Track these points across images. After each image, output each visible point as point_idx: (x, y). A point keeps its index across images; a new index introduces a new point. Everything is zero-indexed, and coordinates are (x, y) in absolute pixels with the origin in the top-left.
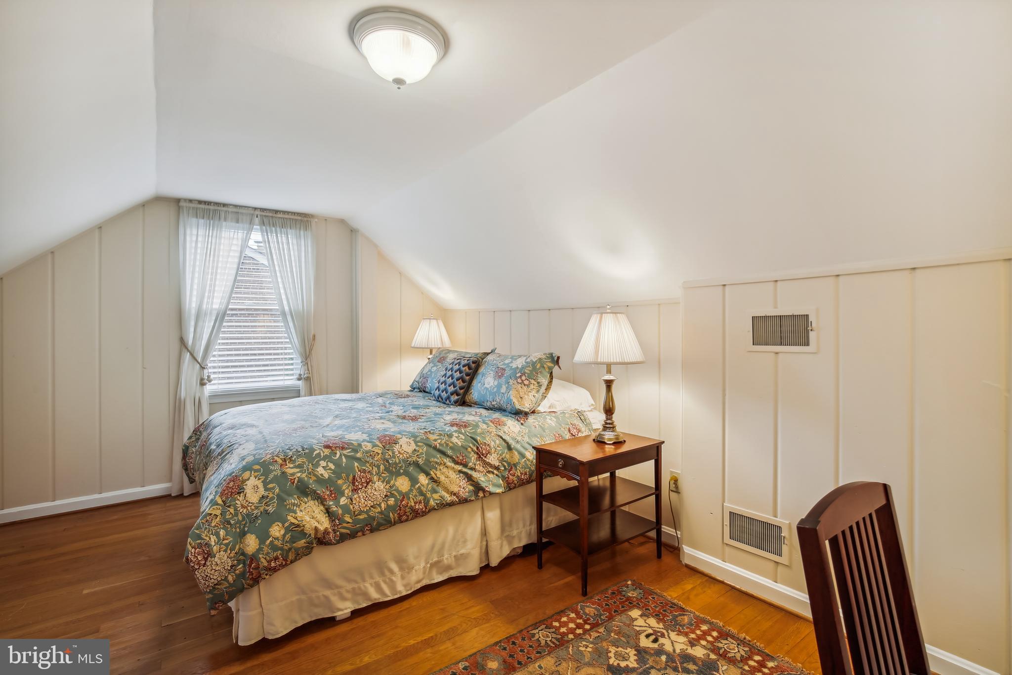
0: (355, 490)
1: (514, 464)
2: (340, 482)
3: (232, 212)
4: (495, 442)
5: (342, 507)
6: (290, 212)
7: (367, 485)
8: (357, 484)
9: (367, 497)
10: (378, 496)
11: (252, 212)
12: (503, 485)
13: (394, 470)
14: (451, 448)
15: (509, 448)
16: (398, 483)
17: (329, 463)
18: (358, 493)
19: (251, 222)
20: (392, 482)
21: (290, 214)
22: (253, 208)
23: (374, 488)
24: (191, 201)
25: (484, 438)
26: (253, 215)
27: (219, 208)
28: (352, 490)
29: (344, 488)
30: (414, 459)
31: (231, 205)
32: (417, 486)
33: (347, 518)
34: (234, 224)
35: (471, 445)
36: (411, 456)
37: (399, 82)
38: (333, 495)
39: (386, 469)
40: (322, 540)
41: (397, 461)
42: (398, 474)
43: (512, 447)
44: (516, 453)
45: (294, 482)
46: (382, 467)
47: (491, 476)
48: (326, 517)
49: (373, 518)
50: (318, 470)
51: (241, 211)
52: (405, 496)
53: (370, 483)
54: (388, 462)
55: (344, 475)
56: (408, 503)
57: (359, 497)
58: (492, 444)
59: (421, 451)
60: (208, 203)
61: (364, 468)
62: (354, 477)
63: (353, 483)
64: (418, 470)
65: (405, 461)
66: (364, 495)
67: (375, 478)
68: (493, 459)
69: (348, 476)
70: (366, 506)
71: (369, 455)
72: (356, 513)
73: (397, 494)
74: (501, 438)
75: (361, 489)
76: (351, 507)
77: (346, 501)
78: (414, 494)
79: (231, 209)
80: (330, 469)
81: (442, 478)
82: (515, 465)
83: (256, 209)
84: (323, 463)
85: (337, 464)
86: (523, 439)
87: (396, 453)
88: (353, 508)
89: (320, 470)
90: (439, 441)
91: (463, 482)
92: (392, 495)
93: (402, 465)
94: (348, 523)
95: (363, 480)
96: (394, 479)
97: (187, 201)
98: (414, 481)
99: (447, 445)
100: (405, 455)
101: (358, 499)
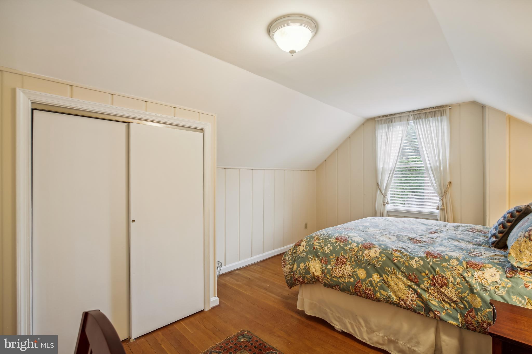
0: (336, 265)
1: (475, 308)
2: (331, 257)
3: (398, 117)
4: (455, 279)
5: (328, 269)
6: (430, 108)
7: (342, 264)
8: (338, 262)
9: (340, 270)
10: (346, 273)
11: (408, 114)
12: (460, 321)
13: (359, 263)
14: (406, 266)
15: (472, 290)
16: (359, 271)
17: (331, 246)
18: (337, 266)
19: (408, 120)
20: (355, 270)
21: (430, 109)
22: (408, 112)
23: (345, 268)
24: (379, 117)
25: (444, 272)
26: (409, 115)
27: (392, 117)
28: (335, 264)
29: (332, 261)
30: (373, 262)
31: (397, 113)
32: (370, 279)
33: (328, 276)
34: (399, 123)
35: (427, 272)
36: (371, 260)
37: (292, 52)
38: (326, 262)
39: (355, 261)
40: (315, 280)
41: (362, 259)
42: (361, 267)
43: (475, 291)
44: (479, 299)
45: (315, 249)
46: (353, 259)
47: (447, 306)
48: (320, 270)
49: (340, 283)
50: (325, 247)
51: (402, 115)
52: (360, 281)
53: (344, 264)
54: (357, 258)
55: (334, 255)
56: (361, 286)
57: (337, 269)
58: (451, 279)
59: (380, 259)
60: (387, 116)
61: (345, 255)
62: (338, 257)
63: (337, 261)
64: (375, 270)
65: (368, 261)
66: (339, 269)
67: (348, 263)
68: (450, 292)
69: (336, 256)
70: (338, 275)
71: (350, 250)
72: (333, 276)
73: (356, 277)
74: (464, 278)
75: (339, 265)
76: (331, 272)
77: (330, 268)
78: (366, 283)
79: (397, 116)
80: (330, 249)
81: (392, 284)
82: (477, 310)
83: (410, 112)
84: (329, 245)
85: (334, 248)
86: (496, 290)
87: (364, 254)
88: (332, 272)
89: (326, 248)
90: (399, 258)
91: (412, 296)
92: (353, 277)
93: (364, 263)
94: (328, 278)
95: (342, 261)
96: (357, 268)
97: (378, 117)
98: (369, 275)
99: (404, 263)
100: (368, 257)
101: (335, 269)
